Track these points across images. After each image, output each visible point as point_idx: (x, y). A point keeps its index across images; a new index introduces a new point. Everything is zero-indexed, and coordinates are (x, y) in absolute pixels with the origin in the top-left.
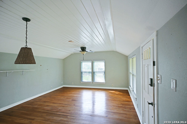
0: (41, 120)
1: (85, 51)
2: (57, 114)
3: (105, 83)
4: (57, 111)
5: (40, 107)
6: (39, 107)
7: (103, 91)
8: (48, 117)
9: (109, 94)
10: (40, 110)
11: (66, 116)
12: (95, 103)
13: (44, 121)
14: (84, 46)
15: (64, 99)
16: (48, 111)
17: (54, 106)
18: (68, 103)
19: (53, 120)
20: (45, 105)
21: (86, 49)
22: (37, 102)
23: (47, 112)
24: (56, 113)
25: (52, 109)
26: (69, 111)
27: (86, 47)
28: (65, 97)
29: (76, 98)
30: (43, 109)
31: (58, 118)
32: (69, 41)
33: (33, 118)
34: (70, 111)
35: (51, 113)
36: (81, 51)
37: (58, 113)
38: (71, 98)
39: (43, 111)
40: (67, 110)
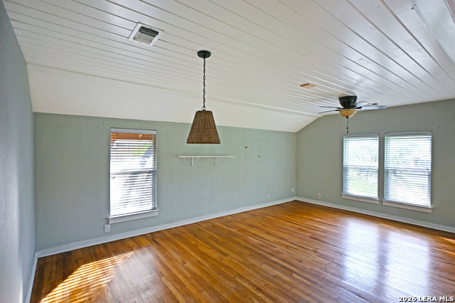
0: (239, 261)
1: (354, 107)
2: (270, 260)
3: (432, 209)
4: (273, 253)
5: (241, 234)
6: (238, 233)
7: (418, 235)
8: (253, 261)
9: (443, 248)
10: (239, 240)
11: (290, 273)
12: (388, 267)
13: (243, 266)
14: (350, 92)
15: (291, 229)
16: (254, 246)
17: (268, 240)
18: (299, 243)
19: (260, 269)
20: (250, 232)
21: (355, 101)
22: (237, 222)
23: (253, 248)
24: (268, 256)
25: (262, 245)
26: (298, 262)
27: (357, 94)
28: (296, 226)
29: (324, 234)
30: (245, 240)
31: (270, 268)
32: (302, 86)
33: (226, 251)
34: (300, 261)
35: (259, 254)
36: (339, 109)
37: (273, 258)
38: (310, 233)
39: (244, 243)
40: (293, 258)
